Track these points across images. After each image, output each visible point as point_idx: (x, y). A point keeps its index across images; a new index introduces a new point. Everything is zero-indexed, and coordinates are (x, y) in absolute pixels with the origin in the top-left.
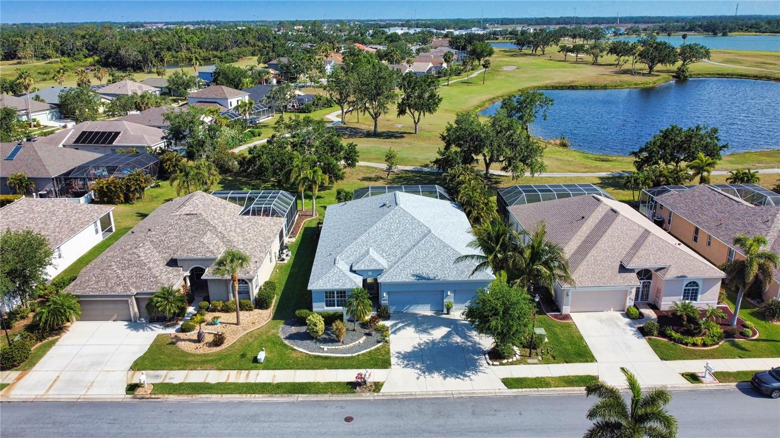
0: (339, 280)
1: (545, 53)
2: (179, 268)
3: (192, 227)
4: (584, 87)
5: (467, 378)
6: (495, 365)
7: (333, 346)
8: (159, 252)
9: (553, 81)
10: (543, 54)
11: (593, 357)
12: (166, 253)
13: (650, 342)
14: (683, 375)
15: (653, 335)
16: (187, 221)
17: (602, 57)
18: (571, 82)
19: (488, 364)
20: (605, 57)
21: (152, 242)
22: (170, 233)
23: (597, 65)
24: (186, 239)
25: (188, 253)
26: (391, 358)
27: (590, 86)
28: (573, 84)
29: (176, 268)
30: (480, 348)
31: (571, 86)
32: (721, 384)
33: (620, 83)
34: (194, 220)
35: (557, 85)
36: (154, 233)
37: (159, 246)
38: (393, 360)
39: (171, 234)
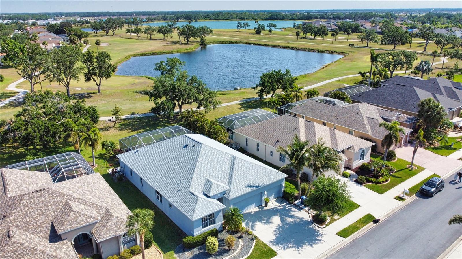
0: (208, 207)
1: (115, 34)
2: (65, 241)
3: (48, 201)
4: (160, 53)
5: (321, 241)
6: (325, 227)
7: (229, 255)
8: (33, 233)
9: (141, 51)
10: (114, 35)
11: (357, 204)
12: (40, 232)
13: (366, 186)
14: (395, 198)
15: (365, 183)
16: (39, 197)
17: (154, 35)
18: (152, 50)
19: (321, 228)
20: (156, 35)
21: (17, 226)
22: (30, 213)
23: (152, 40)
24: (51, 213)
25: (70, 225)
26: (270, 247)
27: (164, 52)
28: (154, 52)
29: (62, 242)
30: (305, 220)
31: (153, 53)
32: (411, 197)
33: (178, 50)
34: (46, 195)
35: (145, 53)
36: (13, 217)
37: (28, 228)
38: (274, 248)
39: (33, 214)
